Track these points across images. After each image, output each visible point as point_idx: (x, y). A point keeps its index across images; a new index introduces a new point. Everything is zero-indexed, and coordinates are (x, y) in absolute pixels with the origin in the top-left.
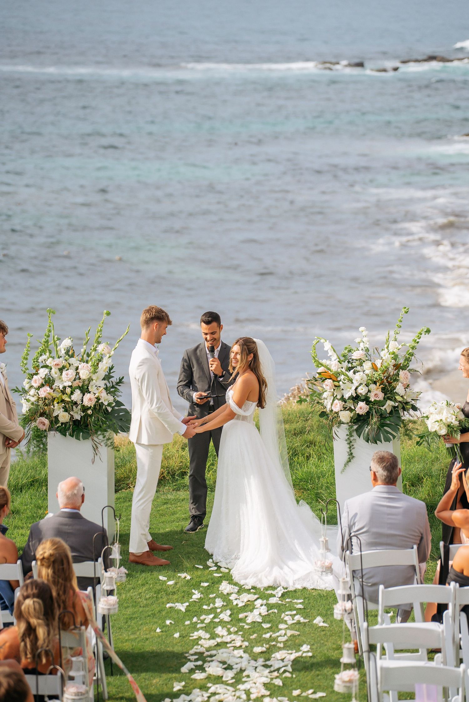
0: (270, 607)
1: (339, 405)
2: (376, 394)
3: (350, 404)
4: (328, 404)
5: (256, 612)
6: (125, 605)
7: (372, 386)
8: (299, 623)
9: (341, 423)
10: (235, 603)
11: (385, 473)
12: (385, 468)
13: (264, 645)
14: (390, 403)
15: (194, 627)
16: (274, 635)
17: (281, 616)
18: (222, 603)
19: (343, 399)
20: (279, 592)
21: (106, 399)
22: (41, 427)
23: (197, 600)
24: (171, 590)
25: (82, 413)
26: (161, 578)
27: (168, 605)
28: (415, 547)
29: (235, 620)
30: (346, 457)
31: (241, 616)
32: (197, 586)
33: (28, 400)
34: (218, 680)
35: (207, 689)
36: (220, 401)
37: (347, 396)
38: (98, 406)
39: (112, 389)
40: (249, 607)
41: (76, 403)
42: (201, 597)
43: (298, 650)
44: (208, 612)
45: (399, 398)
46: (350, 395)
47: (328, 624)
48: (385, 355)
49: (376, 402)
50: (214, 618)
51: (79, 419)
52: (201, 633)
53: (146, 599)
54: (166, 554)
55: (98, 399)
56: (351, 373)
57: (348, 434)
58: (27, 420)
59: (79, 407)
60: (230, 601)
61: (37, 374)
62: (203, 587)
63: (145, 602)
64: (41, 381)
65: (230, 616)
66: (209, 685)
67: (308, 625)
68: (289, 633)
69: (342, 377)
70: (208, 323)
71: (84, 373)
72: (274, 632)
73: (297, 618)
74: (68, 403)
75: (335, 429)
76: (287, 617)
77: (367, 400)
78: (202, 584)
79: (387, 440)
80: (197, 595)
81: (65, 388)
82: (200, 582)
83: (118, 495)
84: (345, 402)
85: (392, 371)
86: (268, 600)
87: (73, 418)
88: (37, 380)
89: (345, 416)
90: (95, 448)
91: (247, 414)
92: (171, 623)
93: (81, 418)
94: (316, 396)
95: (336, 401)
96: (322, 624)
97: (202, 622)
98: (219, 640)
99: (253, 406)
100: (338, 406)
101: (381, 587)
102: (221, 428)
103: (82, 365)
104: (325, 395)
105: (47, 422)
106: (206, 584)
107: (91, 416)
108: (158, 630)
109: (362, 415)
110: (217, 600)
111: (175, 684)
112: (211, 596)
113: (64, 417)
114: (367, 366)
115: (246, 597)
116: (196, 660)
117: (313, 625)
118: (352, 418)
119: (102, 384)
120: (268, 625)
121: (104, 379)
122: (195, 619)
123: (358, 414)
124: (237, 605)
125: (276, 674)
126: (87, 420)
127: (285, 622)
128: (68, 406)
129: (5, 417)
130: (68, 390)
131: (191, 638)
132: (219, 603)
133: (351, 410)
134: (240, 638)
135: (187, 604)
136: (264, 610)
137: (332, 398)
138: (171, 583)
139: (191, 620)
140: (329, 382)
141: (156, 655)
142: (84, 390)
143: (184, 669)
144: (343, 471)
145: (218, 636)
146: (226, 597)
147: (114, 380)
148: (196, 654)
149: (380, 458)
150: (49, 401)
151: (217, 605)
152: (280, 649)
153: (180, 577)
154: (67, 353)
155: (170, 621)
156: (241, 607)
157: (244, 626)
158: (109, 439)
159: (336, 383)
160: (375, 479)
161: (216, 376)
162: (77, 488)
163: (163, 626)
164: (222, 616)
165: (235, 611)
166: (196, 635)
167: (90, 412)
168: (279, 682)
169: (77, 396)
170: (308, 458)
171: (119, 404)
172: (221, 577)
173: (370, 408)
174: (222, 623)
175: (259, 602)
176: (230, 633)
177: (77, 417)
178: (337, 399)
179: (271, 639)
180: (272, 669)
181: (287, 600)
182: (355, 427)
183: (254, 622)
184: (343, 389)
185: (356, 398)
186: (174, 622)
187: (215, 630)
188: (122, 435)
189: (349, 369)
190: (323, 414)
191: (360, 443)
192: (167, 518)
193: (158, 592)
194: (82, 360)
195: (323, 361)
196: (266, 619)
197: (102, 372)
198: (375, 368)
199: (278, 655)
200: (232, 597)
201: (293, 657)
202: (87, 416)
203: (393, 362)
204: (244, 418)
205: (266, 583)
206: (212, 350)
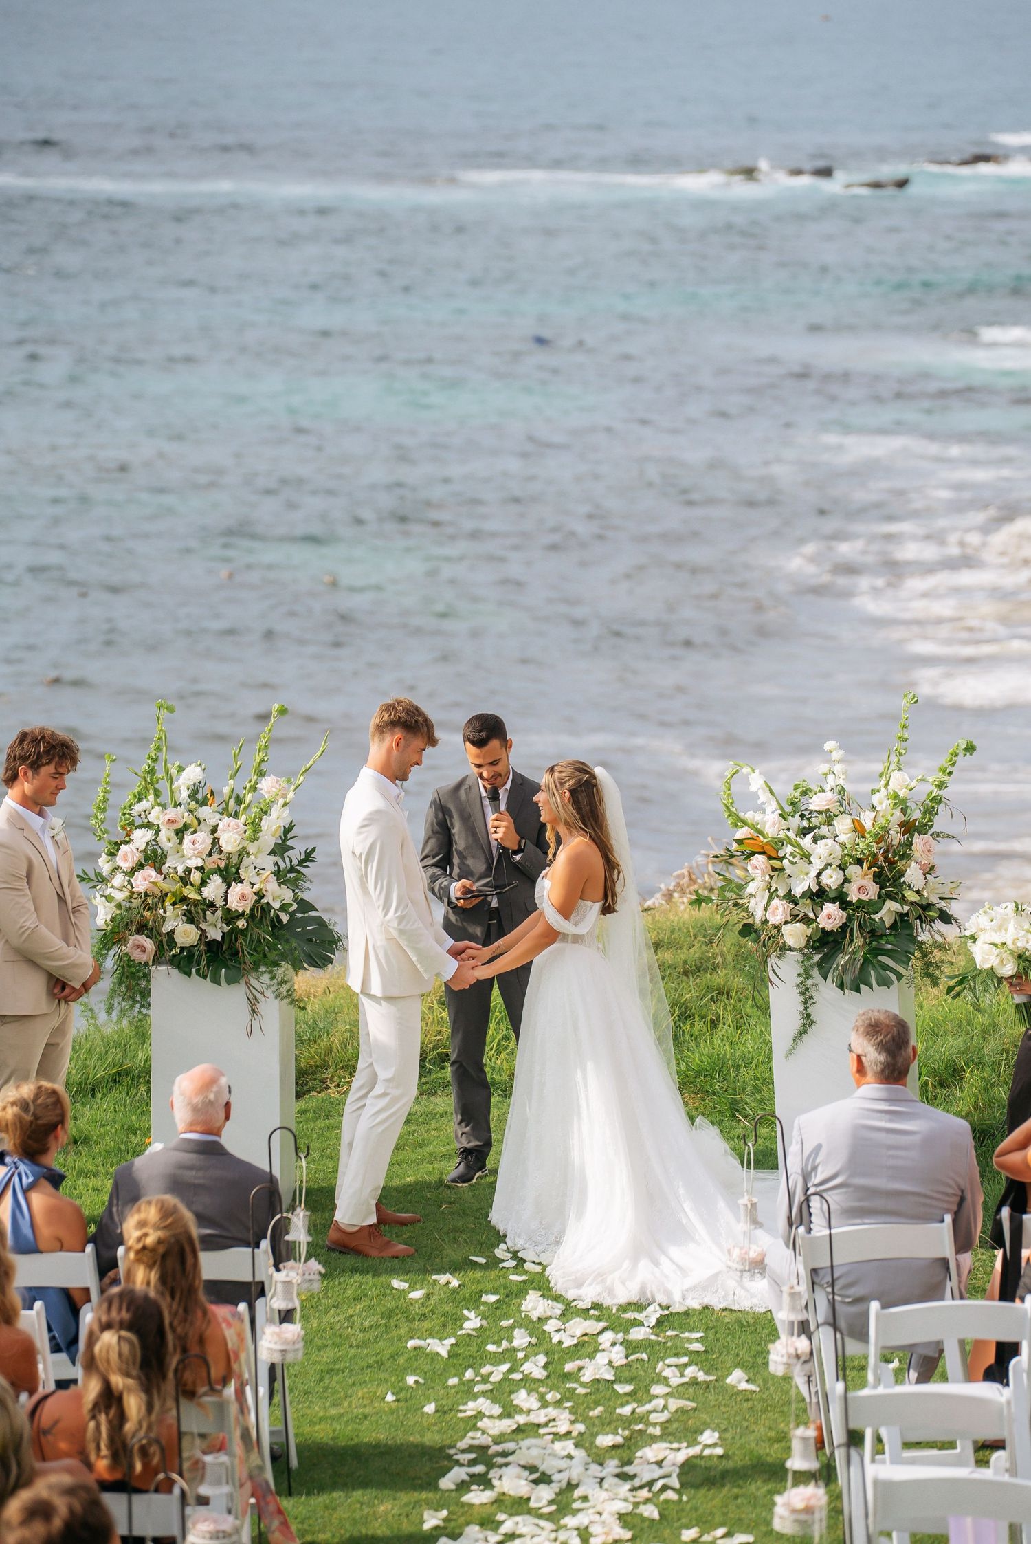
0: (631, 1347)
1: (781, 909)
2: (862, 886)
3: (806, 908)
4: (757, 907)
5: (601, 1359)
6: (318, 1342)
7: (853, 870)
8: (694, 1382)
9: (785, 949)
10: (555, 1340)
11: (882, 1058)
12: (882, 1047)
13: (620, 1431)
14: (891, 906)
15: (467, 1391)
16: (641, 1410)
17: (655, 1368)
18: (528, 1339)
19: (790, 897)
20: (652, 1315)
21: (277, 895)
22: (138, 956)
23: (474, 1333)
24: (416, 1309)
25: (225, 926)
26: (395, 1283)
27: (411, 1344)
28: (948, 1218)
29: (557, 1376)
30: (797, 1023)
31: (569, 1367)
32: (473, 1301)
33: (109, 899)
34: (520, 1505)
35: (495, 1525)
37: (798, 891)
38: (260, 911)
39: (289, 876)
40: (586, 1347)
41: (212, 905)
42: (481, 1326)
43: (693, 1443)
44: (497, 1359)
45: (911, 896)
46: (805, 889)
47: (759, 1386)
48: (881, 801)
49: (861, 905)
50: (511, 1371)
51: (219, 939)
52: (483, 1404)
53: (364, 1330)
54: (407, 1233)
55: (260, 895)
56: (807, 842)
57: (802, 972)
58: (111, 938)
59: (219, 913)
60: (545, 1336)
61: (128, 842)
62: (486, 1303)
63: (361, 1336)
64: (138, 856)
65: (545, 1367)
66: (501, 1517)
67: (715, 1387)
68: (674, 1404)
69: (788, 849)
71: (230, 841)
72: (641, 1402)
73: (691, 1371)
74: (195, 903)
75: (772, 961)
76: (668, 1369)
77: (841, 899)
78: (484, 1298)
79: (885, 983)
80: (472, 1322)
81: (188, 871)
82: (481, 1293)
83: (302, 1104)
84: (796, 904)
85: (896, 837)
86: (626, 1332)
87: (207, 937)
88: (129, 855)
89: (794, 935)
90: (253, 1003)
91: (582, 929)
92: (416, 1382)
93: (223, 937)
94: (731, 891)
95: (776, 901)
96: (744, 1386)
97: (485, 1379)
98: (521, 1419)
99: (592, 912)
100: (779, 912)
101: (875, 1306)
103: (225, 823)
104: (751, 888)
105: (149, 944)
106: (492, 1298)
107: (243, 932)
108: (390, 1397)
109: (832, 931)
110: (517, 1332)
111: (427, 1515)
112: (504, 1323)
113: (186, 935)
114: (843, 826)
115: (579, 1327)
116: (472, 1463)
117: (724, 1389)
118: (809, 938)
119: (269, 863)
120: (628, 1388)
121: (272, 853)
122: (469, 1374)
123: (823, 929)
124: (560, 1342)
125: (644, 1493)
126: (236, 940)
127: (665, 1381)
128: (195, 912)
129: (53, 936)
130: (196, 877)
131: (460, 1415)
132: (521, 1339)
133: (806, 920)
134: (566, 1415)
135: (452, 1341)
136: (618, 1355)
137: (767, 895)
138: (417, 1294)
139: (460, 1375)
140: (759, 860)
141: (383, 1452)
142: (230, 875)
143: (446, 1483)
144: (790, 1053)
145: (519, 1410)
146: (535, 1327)
147: (295, 855)
148: (471, 1449)
149: (871, 1025)
150: (155, 900)
151: (516, 1343)
152: (654, 1439)
153: (435, 1281)
154: (194, 795)
155: (416, 1378)
156: (569, 1348)
157: (576, 1389)
158: (282, 983)
159: (776, 863)
160: (861, 1069)
162: (215, 1089)
163: (400, 1389)
164: (527, 1367)
165: (556, 1357)
166: (471, 1408)
167: (241, 923)
168: (651, 1512)
169: (214, 889)
170: (714, 1024)
171: (305, 906)
172: (524, 1282)
173: (849, 918)
174: (528, 1383)
175: (608, 1337)
176: (544, 1404)
177: (215, 934)
178: (778, 897)
179: (634, 1418)
180: (637, 1482)
181: (669, 1333)
182: (817, 958)
183: (598, 1381)
184: (790, 876)
185: (819, 896)
186: (425, 1379)
187: (513, 1396)
188: (313, 972)
189: (804, 832)
190: (747, 930)
191: (827, 992)
192: (408, 1154)
193: (389, 1314)
194: (224, 812)
195: (749, 816)
196: (623, 1373)
197: (269, 837)
198: (859, 830)
199: (650, 1453)
200: (550, 1326)
201: (681, 1457)
202: (235, 932)
203: (898, 816)
204: (577, 939)
205: (623, 1295)
206: (494, 797)
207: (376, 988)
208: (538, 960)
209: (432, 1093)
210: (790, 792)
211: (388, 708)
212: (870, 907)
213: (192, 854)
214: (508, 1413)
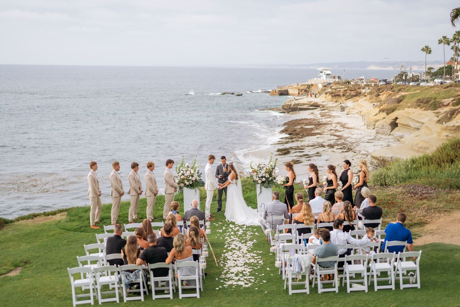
2: (267, 176)
4: (255, 179)
5: (240, 232)
7: (266, 174)
8: (251, 234)
9: (258, 183)
11: (276, 197)
14: (271, 178)
15: (225, 236)
19: (259, 177)
20: (245, 227)
21: (198, 178)
22: (182, 186)
24: (217, 227)
27: (217, 231)
28: (283, 215)
29: (235, 234)
30: (260, 192)
32: (224, 226)
33: (178, 179)
34: (234, 249)
35: (232, 251)
36: (226, 179)
37: (260, 177)
38: (196, 181)
39: (199, 176)
40: (238, 230)
41: (190, 180)
43: (253, 241)
44: (228, 232)
45: (273, 177)
47: (259, 234)
48: (269, 166)
49: (267, 178)
52: (227, 237)
54: (215, 218)
55: (196, 178)
56: (261, 171)
57: (260, 186)
58: (179, 183)
60: (233, 229)
61: (180, 172)
68: (250, 237)
69: (259, 172)
70: (222, 159)
71: (192, 172)
72: (246, 237)
73: (251, 233)
74: (188, 180)
75: (257, 185)
76: (248, 233)
77: (265, 177)
79: (270, 187)
80: (224, 228)
83: (202, 202)
85: (271, 170)
86: (243, 229)
88: (180, 174)
89: (260, 182)
90: (196, 191)
91: (234, 182)
94: (252, 176)
97: (227, 235)
98: (232, 239)
99: (235, 180)
100: (257, 179)
101: (277, 225)
102: (227, 187)
103: (191, 170)
104: (254, 176)
105: (183, 184)
106: (226, 225)
109: (264, 181)
111: (224, 250)
112: (228, 228)
113: (187, 183)
114: (265, 168)
115: (237, 228)
116: (228, 244)
117: (255, 235)
119: (197, 175)
120: (244, 235)
122: (225, 234)
124: (235, 230)
125: (249, 247)
127: (248, 234)
129: (174, 183)
130: (188, 176)
132: (230, 230)
133: (261, 180)
134: (237, 239)
135: (222, 230)
136: (242, 231)
138: (217, 225)
139: (224, 234)
140: (255, 173)
142: (192, 176)
143: (225, 247)
144: (259, 195)
145: (232, 238)
146: (232, 228)
147: (199, 174)
148: (227, 243)
149: (275, 193)
150: (183, 179)
152: (248, 241)
153: (219, 223)
154: (187, 167)
157: (238, 236)
158: (199, 189)
159: (257, 173)
160: (274, 198)
161: (225, 172)
163: (217, 236)
164: (232, 233)
165: (235, 232)
166: (226, 238)
167: (194, 182)
168: (250, 249)
169: (190, 178)
170: (247, 192)
171: (201, 180)
173: (266, 180)
174: (232, 235)
175: (240, 229)
176: (235, 237)
177: (191, 183)
178: (257, 177)
179: (245, 239)
180: (247, 246)
181: (248, 229)
182: (262, 184)
183: (240, 235)
184: (259, 175)
185: (262, 177)
186: (220, 235)
188: (202, 187)
189: (260, 169)
190: (254, 181)
191: (263, 188)
192: (213, 208)
193: (214, 227)
194: (191, 169)
195: (253, 167)
196: (243, 233)
197: (197, 172)
198: (267, 169)
199: (248, 243)
200: (233, 228)
201: (252, 243)
202: (193, 183)
203: (271, 167)
204: (232, 183)
205: (242, 224)
206: (224, 166)
207: (209, 189)
208: (228, 186)
209: (214, 201)
210: (258, 165)
211: (209, 156)
212: (268, 178)
213: (188, 173)
214: (231, 238)
